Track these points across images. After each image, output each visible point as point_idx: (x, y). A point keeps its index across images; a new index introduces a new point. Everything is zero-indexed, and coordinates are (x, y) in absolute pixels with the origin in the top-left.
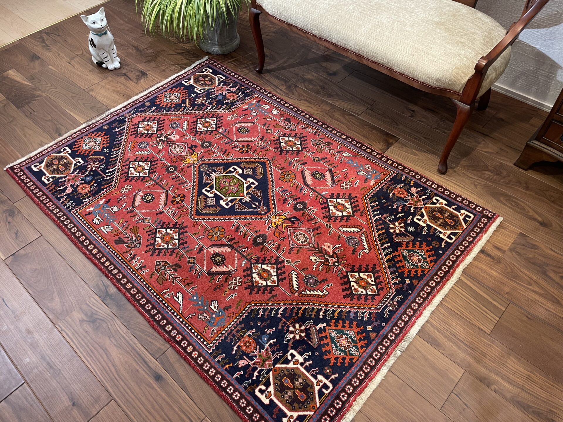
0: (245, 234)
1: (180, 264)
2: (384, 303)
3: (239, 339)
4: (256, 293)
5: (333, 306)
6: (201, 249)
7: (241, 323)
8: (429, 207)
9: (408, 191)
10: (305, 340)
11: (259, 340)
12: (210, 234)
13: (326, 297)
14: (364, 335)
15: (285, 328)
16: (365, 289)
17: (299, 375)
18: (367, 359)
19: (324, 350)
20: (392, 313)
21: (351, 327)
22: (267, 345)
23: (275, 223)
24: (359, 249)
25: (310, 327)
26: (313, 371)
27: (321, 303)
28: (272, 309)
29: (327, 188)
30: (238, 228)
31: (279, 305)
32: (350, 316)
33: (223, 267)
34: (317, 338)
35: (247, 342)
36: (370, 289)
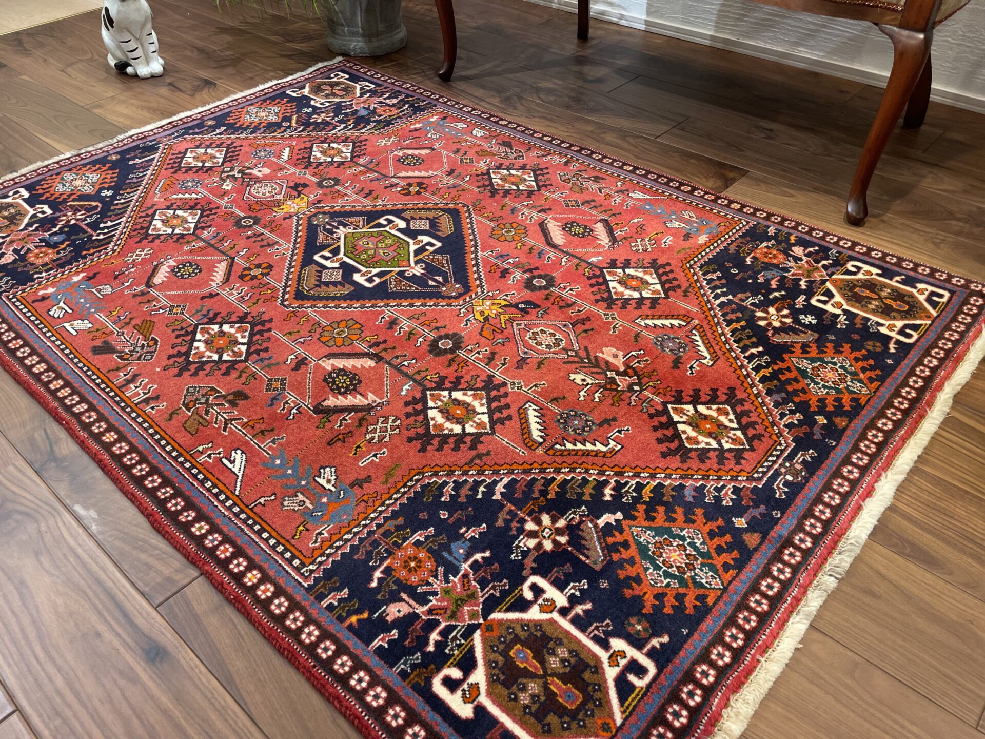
0: (411, 333)
1: (248, 392)
2: (769, 468)
3: (390, 553)
5: (637, 475)
6: (301, 363)
7: (395, 515)
8: (840, 280)
9: (787, 253)
10: (571, 553)
11: (445, 554)
12: (326, 333)
13: (618, 456)
14: (728, 538)
15: (514, 525)
16: (715, 438)
17: (557, 639)
18: (746, 597)
19: (622, 574)
20: (795, 489)
21: (689, 521)
22: (465, 566)
23: (482, 313)
24: (690, 359)
25: (581, 522)
26: (597, 628)
27: (605, 467)
28: (477, 484)
29: (601, 250)
30: (393, 323)
31: (496, 472)
32: (685, 496)
33: (355, 397)
34: (601, 548)
35: (410, 558)
36: (729, 437)
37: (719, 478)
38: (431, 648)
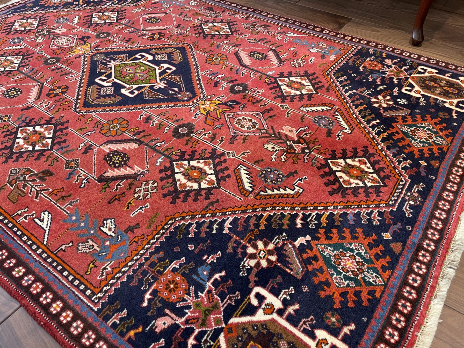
0: (160, 124)
1: (52, 170)
3: (155, 279)
4: (183, 201)
5: (315, 209)
6: (89, 148)
7: (157, 250)
8: (416, 77)
9: (382, 62)
10: (279, 267)
11: (194, 276)
12: (105, 128)
13: (302, 196)
14: (381, 247)
15: (240, 250)
16: (361, 180)
17: (279, 334)
18: (400, 290)
19: (316, 280)
20: (417, 209)
21: (354, 238)
22: (209, 284)
23: (205, 109)
24: (337, 130)
25: (284, 245)
26: (305, 323)
27: (294, 205)
28: (212, 223)
29: (273, 67)
30: (148, 119)
31: (224, 214)
32: (348, 221)
33: (126, 169)
34: (300, 262)
35: (169, 281)
36: (369, 179)
37: (368, 207)
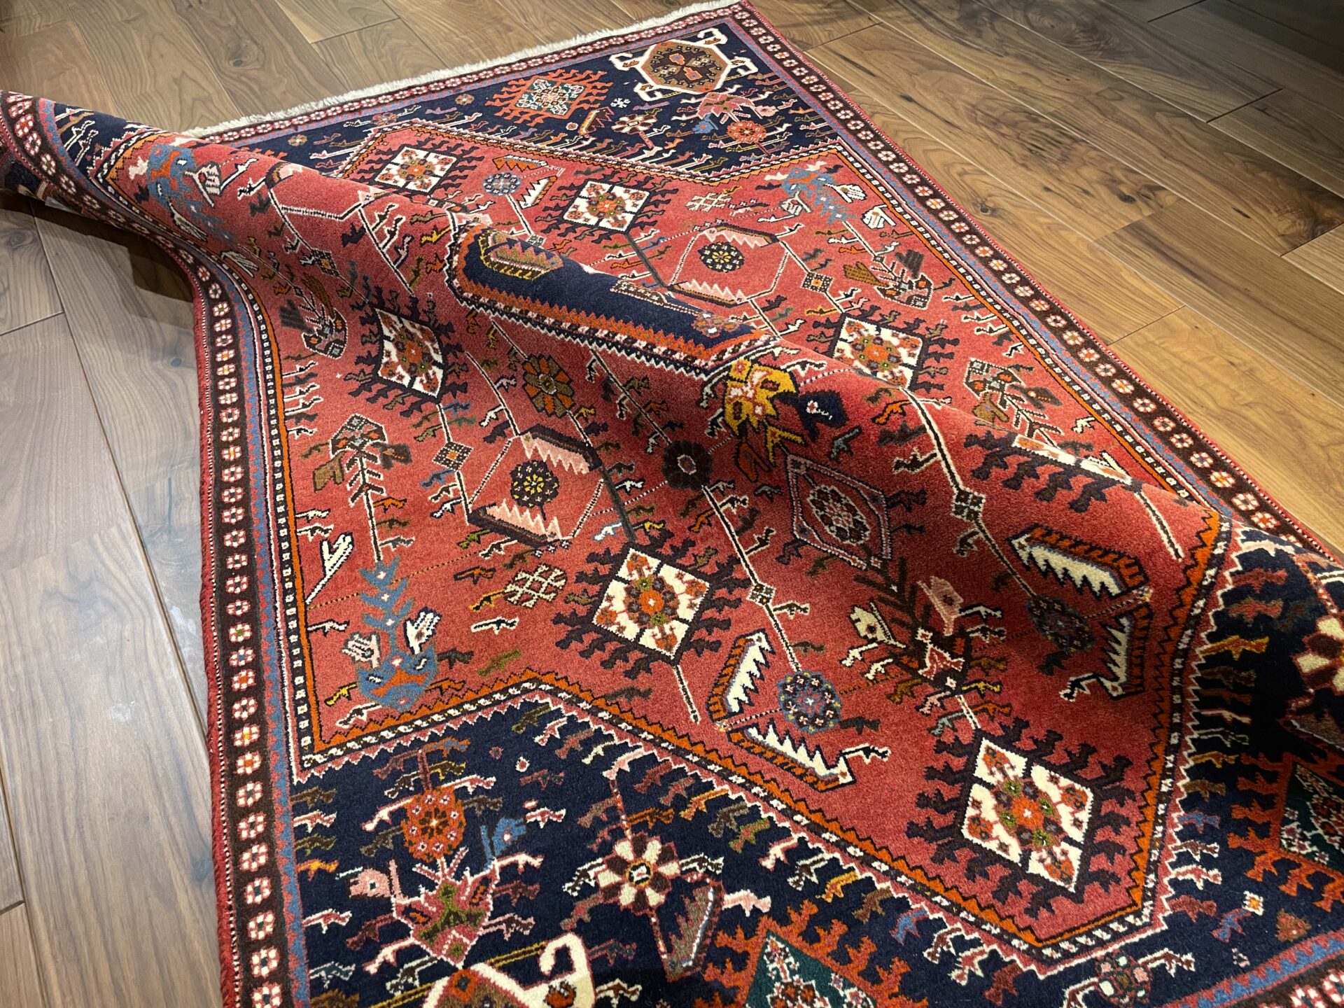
1: (413, 451)
3: (419, 789)
4: (582, 654)
5: (841, 846)
6: (500, 430)
7: (463, 732)
10: (650, 927)
11: (483, 830)
13: (835, 795)
15: (604, 834)
16: (1023, 843)
21: (870, 976)
22: (496, 864)
25: (700, 883)
27: (801, 806)
28: (599, 737)
31: (635, 733)
32: (893, 925)
33: (533, 517)
34: (700, 946)
35: (437, 810)
36: (1051, 853)
37: (977, 925)
38: (372, 968)
